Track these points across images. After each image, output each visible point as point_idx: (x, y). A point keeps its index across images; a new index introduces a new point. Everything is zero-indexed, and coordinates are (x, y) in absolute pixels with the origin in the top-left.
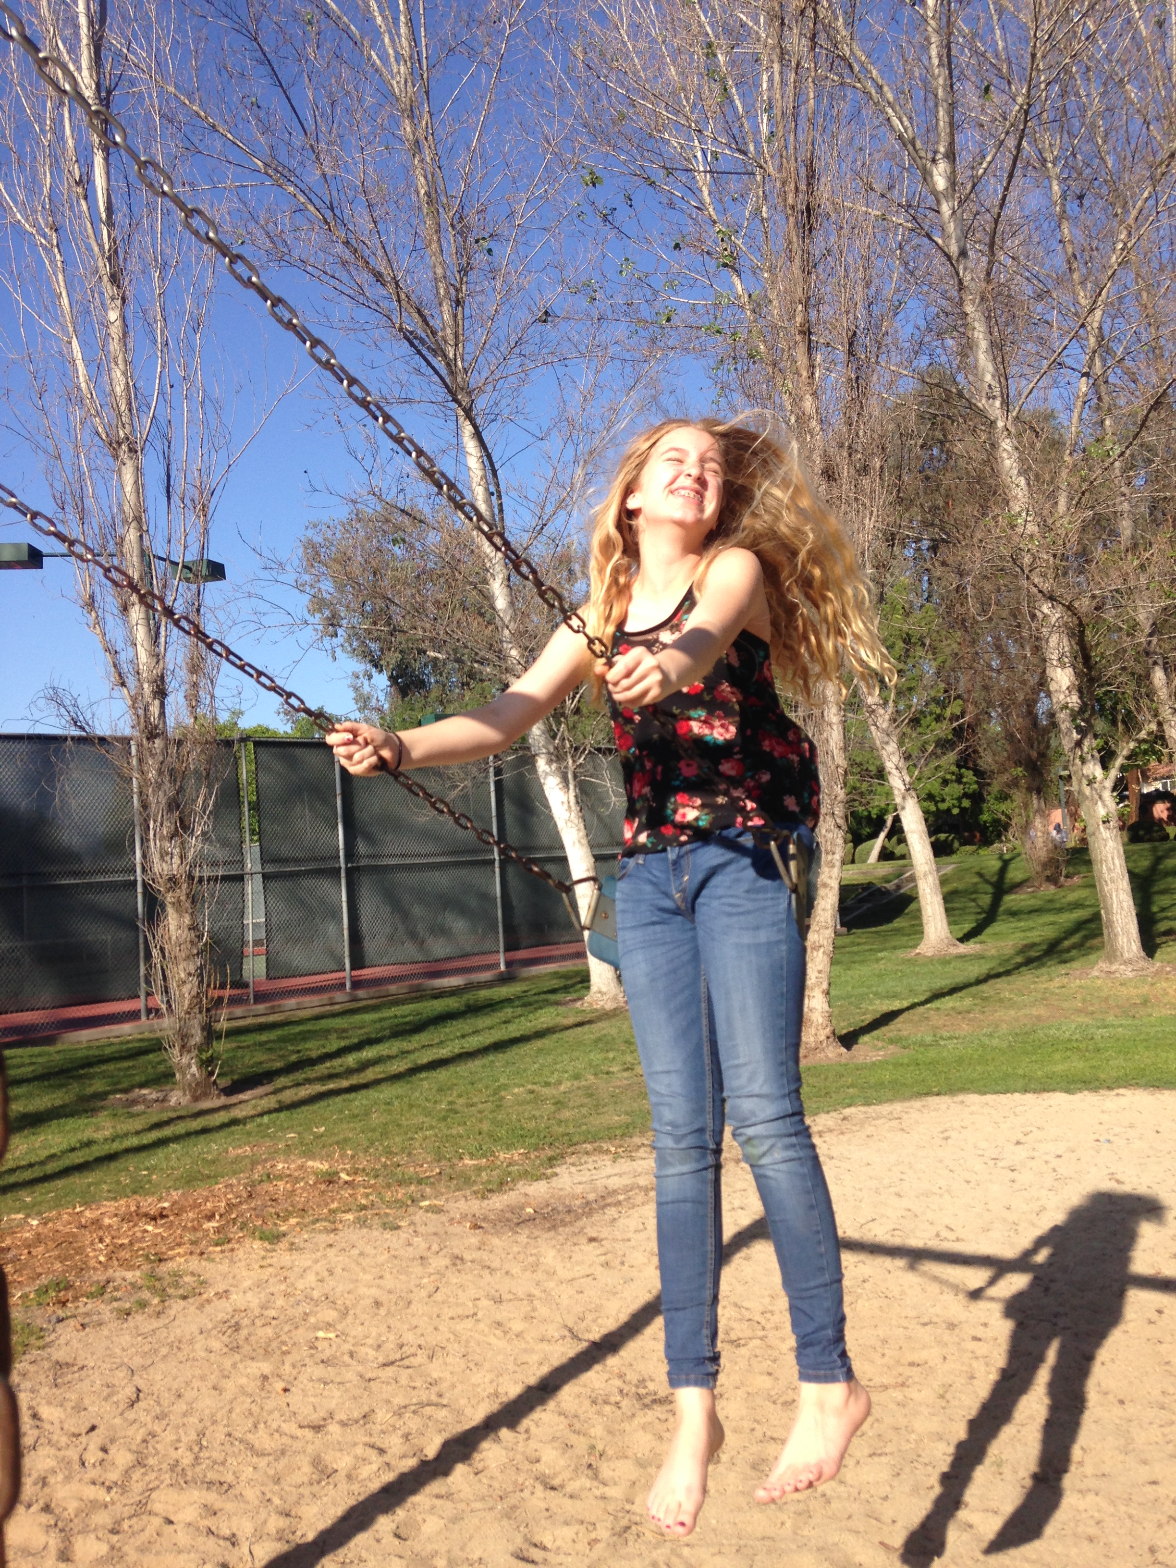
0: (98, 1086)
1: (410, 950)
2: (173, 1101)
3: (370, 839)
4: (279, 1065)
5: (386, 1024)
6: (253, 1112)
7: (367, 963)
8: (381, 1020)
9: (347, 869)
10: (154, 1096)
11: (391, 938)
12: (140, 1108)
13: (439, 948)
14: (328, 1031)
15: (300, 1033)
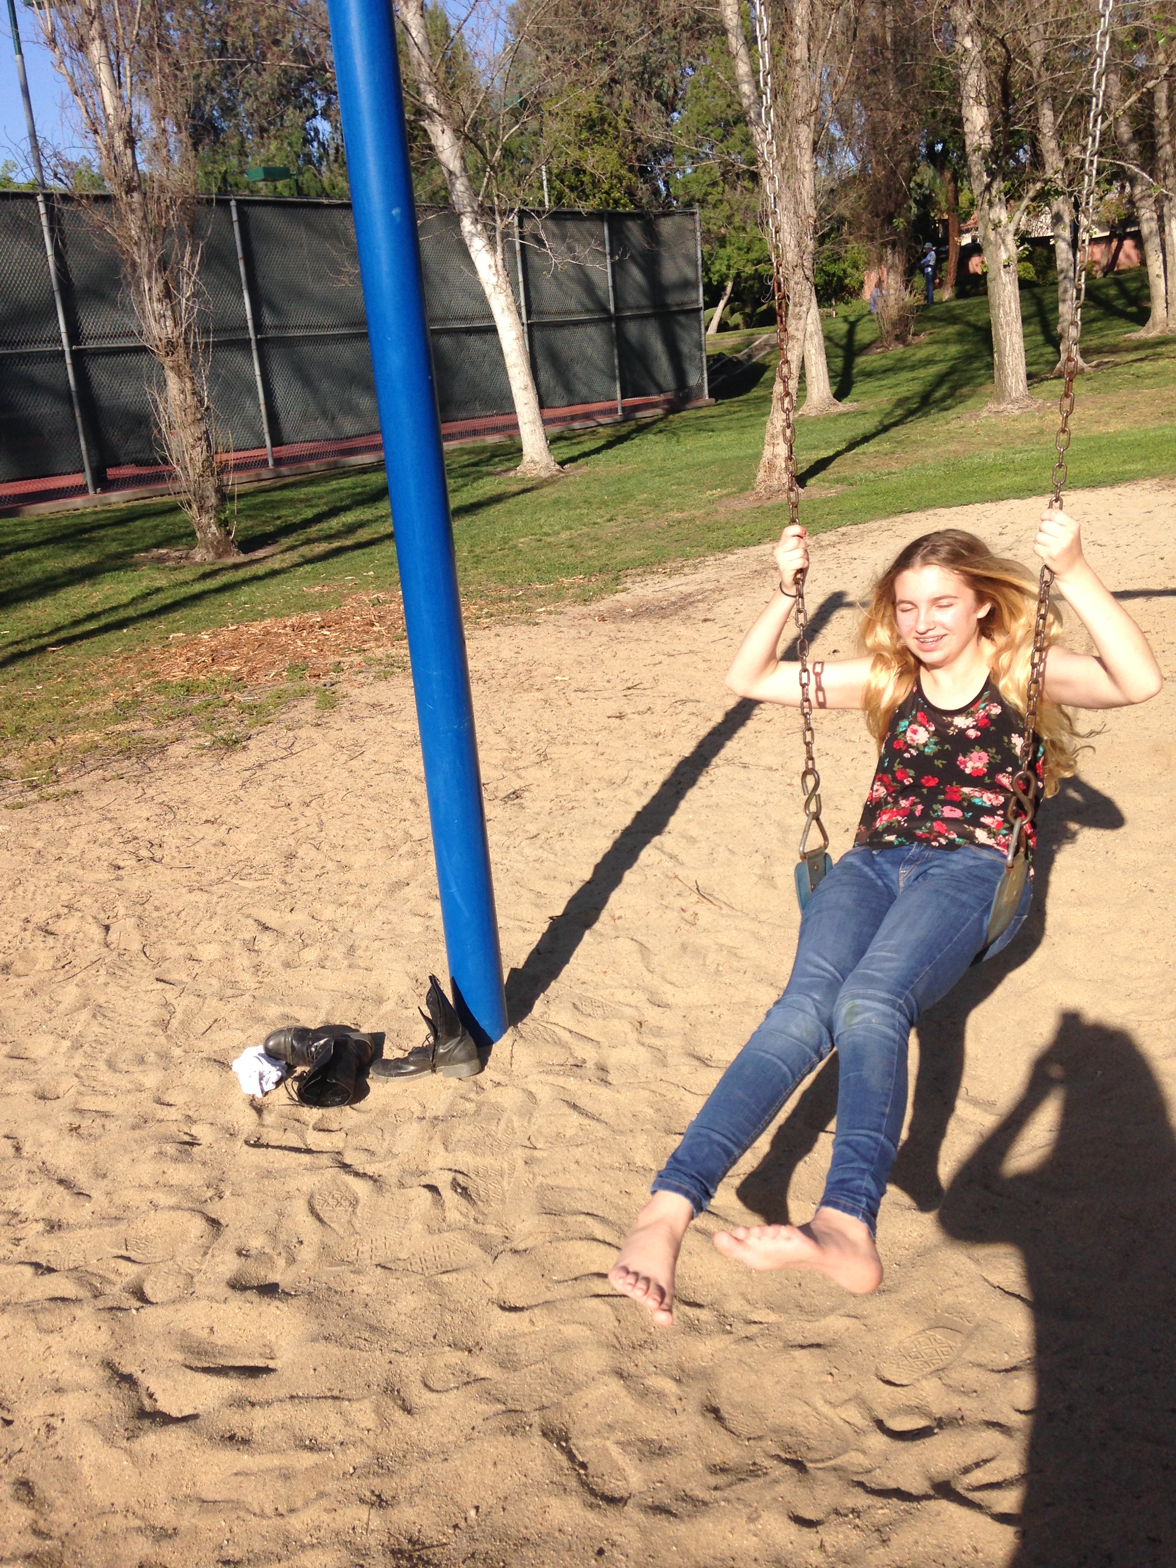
0: (114, 548)
1: (321, 427)
2: (198, 558)
3: (275, 309)
4: (270, 529)
5: (343, 494)
6: (284, 565)
7: (285, 439)
8: (334, 491)
9: (257, 341)
10: (177, 554)
11: (304, 415)
12: (171, 564)
13: (349, 426)
14: (292, 502)
15: (265, 503)
